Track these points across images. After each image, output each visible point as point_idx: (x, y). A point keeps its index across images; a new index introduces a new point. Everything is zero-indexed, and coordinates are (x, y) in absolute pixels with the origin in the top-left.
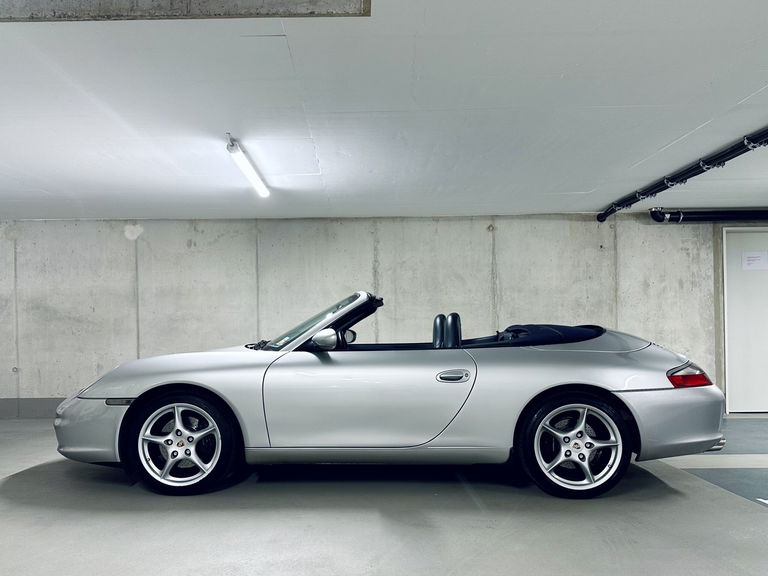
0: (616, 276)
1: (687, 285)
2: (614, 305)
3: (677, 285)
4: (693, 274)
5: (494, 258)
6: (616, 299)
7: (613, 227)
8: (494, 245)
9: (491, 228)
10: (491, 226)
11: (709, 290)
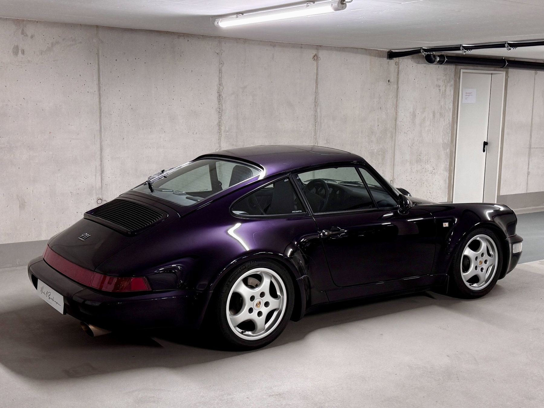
0: (396, 106)
1: (438, 115)
2: (394, 132)
3: (431, 116)
4: (441, 106)
5: (317, 87)
6: (395, 127)
7: (397, 64)
8: (317, 74)
9: (316, 57)
10: (315, 55)
11: (449, 120)
